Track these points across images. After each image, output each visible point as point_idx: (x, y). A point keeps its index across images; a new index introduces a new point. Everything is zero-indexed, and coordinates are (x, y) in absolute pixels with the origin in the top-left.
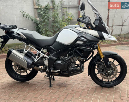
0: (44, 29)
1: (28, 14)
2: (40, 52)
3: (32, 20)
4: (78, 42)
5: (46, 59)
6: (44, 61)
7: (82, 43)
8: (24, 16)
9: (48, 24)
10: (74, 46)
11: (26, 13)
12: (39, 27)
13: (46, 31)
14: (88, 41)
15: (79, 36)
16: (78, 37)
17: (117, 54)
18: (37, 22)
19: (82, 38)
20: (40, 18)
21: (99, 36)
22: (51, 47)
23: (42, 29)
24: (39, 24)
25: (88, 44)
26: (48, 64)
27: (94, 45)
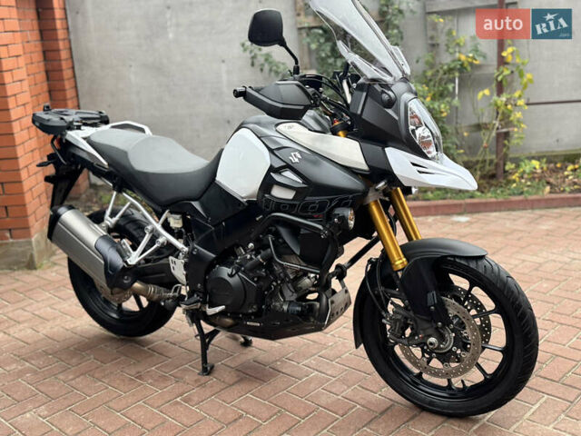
2: (159, 227)
5: (177, 257)
6: (172, 265)
7: (289, 195)
8: (253, 64)
14: (311, 190)
15: (276, 166)
16: (272, 169)
17: (482, 257)
19: (288, 174)
21: (365, 168)
22: (196, 204)
26: (187, 276)
27: (331, 210)
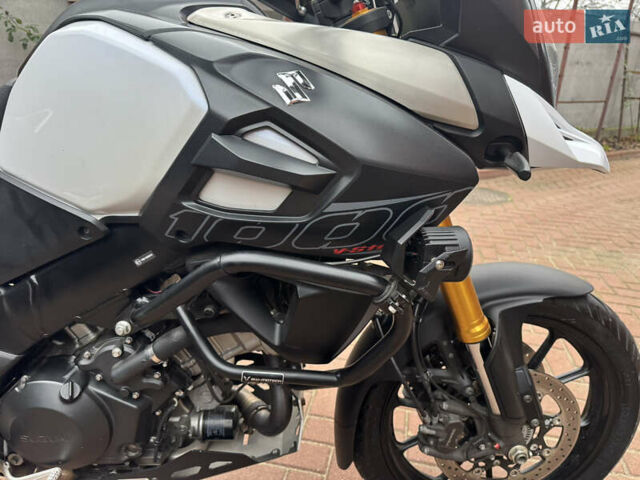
4: (224, 194)
10: (179, 234)
14: (345, 182)
16: (211, 123)
21: (472, 122)
25: (349, 218)
27: (419, 234)
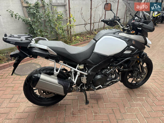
0: (39, 30)
1: (17, 13)
2: (76, 69)
3: (23, 20)
4: (126, 52)
5: (83, 77)
6: (82, 80)
8: (12, 16)
9: (42, 24)
11: (15, 13)
12: (34, 28)
13: (41, 31)
18: (29, 22)
19: (131, 47)
20: (31, 18)
23: (37, 30)
24: (33, 24)
26: (87, 81)
